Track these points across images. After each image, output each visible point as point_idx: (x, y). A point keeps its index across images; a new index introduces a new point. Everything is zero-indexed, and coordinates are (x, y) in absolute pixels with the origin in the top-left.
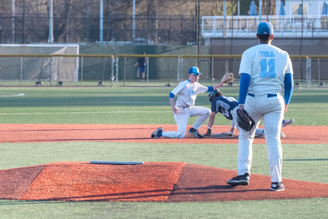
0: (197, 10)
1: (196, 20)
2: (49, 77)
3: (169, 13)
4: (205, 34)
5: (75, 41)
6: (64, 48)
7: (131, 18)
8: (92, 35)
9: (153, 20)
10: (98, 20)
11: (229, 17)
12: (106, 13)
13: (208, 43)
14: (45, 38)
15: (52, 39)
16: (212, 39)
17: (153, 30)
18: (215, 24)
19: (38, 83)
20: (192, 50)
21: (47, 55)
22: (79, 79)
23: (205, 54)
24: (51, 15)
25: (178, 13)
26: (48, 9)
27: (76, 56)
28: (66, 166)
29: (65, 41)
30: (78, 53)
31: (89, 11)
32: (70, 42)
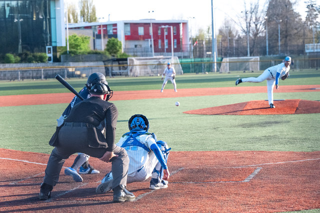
0: (304, 42)
1: (303, 46)
2: (249, 69)
3: (293, 43)
4: (307, 51)
5: (258, 56)
6: (253, 58)
7: (278, 46)
8: (264, 53)
9: (287, 46)
10: (266, 47)
11: (316, 44)
12: (269, 44)
13: (308, 54)
14: (246, 55)
15: (249, 55)
16: (310, 53)
17: (287, 50)
18: (310, 47)
19: (244, 72)
20: (302, 57)
21: (247, 61)
22: (260, 69)
23: (307, 58)
24: (248, 46)
25: (295, 43)
26: (247, 44)
27: (258, 61)
28: (256, 102)
29: (254, 56)
30: (259, 60)
31: (262, 44)
32: (256, 56)
